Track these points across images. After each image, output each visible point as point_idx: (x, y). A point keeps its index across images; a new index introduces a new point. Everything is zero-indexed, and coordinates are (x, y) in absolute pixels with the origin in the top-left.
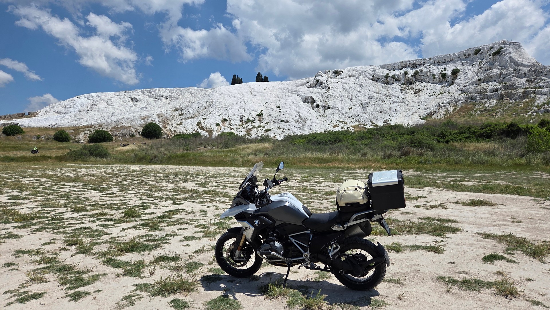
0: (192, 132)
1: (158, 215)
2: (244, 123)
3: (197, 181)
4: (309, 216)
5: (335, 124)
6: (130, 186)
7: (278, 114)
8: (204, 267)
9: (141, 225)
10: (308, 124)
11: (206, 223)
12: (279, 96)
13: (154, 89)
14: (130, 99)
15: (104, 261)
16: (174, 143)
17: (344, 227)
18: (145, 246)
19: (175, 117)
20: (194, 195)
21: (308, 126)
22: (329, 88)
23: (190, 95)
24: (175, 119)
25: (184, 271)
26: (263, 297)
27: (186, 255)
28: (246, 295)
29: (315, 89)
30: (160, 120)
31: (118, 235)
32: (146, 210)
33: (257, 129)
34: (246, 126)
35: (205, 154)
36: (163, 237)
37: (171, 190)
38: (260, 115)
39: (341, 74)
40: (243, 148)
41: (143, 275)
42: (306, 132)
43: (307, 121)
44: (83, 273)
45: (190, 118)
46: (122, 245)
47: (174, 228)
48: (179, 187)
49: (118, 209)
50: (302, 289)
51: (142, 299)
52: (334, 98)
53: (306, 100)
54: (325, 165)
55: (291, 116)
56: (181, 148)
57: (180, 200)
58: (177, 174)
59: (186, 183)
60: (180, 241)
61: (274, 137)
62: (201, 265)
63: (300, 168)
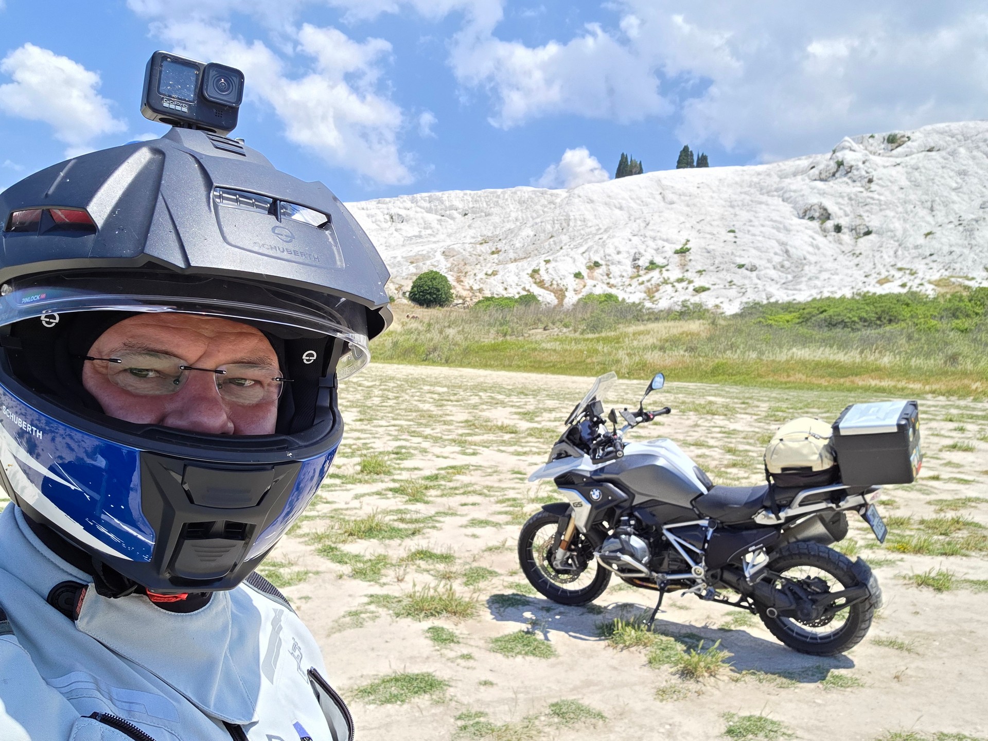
0: (519, 293)
1: (427, 473)
2: (641, 272)
3: (519, 407)
4: (709, 489)
5: (884, 274)
6: (378, 410)
7: (729, 248)
8: (498, 578)
9: (391, 490)
10: (810, 275)
11: (519, 496)
12: (735, 204)
13: (439, 194)
14: (388, 217)
15: (319, 549)
16: (477, 319)
17: (778, 518)
18: (393, 529)
19: (481, 258)
20: (507, 437)
21: (810, 279)
22: (870, 181)
23: (518, 206)
24: (482, 262)
25: (459, 581)
26: (603, 644)
27: (467, 554)
28: (570, 636)
29: (831, 183)
30: (449, 265)
31: (346, 506)
32: (405, 461)
33: (673, 286)
34: (645, 278)
35: (544, 345)
36: (430, 517)
37: (459, 422)
38: (682, 252)
39: (904, 142)
40: (634, 334)
41: (383, 580)
42: (803, 296)
43: (806, 268)
44: (282, 565)
45: (515, 260)
46: (352, 524)
47: (454, 502)
48: (477, 418)
49: (352, 455)
50: (686, 639)
51: (377, 620)
52: (882, 206)
53: (806, 214)
54: (842, 380)
55: (763, 255)
56: (493, 331)
57: (475, 445)
58: (479, 388)
59: (494, 411)
60: (461, 526)
61: (717, 306)
62: (492, 573)
63: (775, 385)
